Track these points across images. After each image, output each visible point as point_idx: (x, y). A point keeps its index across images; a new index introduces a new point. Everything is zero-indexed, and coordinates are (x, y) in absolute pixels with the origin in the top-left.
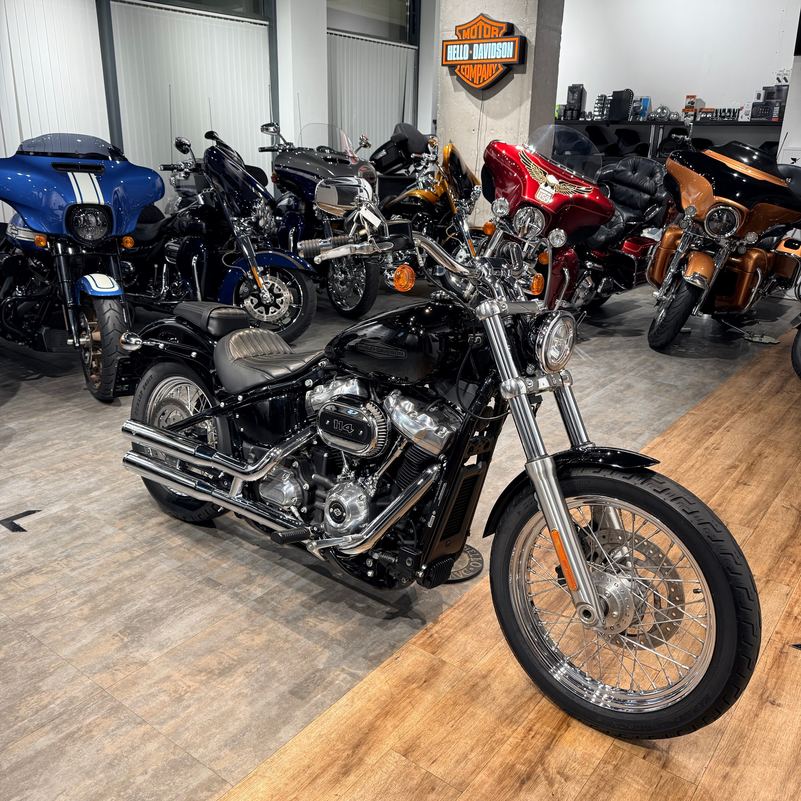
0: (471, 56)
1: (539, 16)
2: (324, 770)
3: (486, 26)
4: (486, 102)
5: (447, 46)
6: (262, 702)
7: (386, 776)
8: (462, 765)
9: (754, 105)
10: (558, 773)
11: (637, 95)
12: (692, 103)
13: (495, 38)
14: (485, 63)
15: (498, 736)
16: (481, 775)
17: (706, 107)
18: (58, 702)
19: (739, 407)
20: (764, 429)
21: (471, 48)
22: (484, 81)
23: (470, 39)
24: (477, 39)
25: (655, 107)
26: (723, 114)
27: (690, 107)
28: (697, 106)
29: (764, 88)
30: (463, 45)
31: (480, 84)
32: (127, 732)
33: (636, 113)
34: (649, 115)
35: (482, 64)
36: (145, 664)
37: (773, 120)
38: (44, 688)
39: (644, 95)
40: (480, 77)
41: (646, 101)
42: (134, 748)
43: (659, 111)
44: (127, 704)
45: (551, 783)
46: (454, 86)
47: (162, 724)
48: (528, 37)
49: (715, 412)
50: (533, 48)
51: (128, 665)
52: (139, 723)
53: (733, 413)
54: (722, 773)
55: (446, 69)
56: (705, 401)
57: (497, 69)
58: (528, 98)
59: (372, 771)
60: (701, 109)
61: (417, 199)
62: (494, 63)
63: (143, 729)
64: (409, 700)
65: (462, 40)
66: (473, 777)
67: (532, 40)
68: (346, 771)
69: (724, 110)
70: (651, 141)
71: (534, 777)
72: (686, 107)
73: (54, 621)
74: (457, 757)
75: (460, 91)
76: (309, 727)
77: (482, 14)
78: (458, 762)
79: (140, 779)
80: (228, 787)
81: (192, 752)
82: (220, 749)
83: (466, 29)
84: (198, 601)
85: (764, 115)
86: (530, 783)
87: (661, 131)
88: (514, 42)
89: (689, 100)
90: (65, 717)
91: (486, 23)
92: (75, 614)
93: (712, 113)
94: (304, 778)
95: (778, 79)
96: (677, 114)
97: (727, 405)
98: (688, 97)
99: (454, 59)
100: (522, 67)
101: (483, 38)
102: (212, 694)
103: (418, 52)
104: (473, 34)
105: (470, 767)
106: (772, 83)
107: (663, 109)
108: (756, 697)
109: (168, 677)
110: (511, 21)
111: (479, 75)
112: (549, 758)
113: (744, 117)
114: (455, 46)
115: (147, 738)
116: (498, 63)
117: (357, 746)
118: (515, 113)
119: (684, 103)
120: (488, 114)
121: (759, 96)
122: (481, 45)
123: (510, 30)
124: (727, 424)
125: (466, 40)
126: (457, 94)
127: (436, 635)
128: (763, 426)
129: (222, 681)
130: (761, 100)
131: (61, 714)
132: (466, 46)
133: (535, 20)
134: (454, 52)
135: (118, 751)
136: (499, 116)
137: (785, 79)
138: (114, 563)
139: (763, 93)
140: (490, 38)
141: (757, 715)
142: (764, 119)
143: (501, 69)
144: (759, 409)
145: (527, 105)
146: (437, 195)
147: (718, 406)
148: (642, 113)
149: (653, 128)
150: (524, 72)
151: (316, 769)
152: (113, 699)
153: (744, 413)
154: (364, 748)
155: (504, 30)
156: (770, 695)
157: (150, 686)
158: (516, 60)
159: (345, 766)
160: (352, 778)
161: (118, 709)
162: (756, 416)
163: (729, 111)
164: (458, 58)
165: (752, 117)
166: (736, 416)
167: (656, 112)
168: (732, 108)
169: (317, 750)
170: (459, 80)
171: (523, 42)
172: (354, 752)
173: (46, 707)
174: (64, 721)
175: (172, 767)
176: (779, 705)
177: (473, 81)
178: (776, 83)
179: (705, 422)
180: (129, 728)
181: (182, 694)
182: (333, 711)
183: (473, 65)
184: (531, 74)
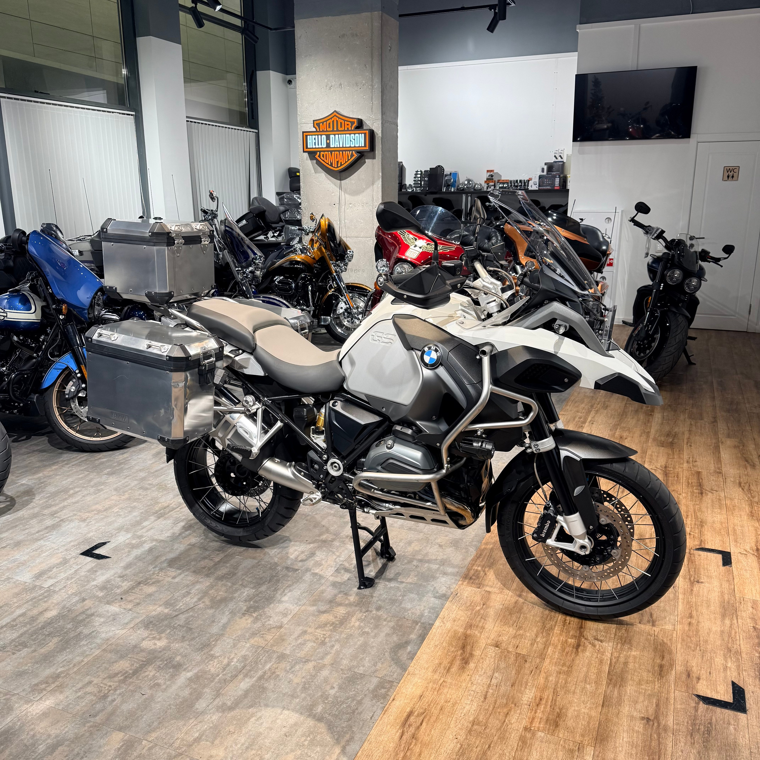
0: (328, 145)
1: (383, 113)
2: (451, 663)
3: (340, 121)
4: (342, 181)
5: (306, 136)
6: (382, 635)
7: (493, 660)
8: (535, 645)
9: (540, 177)
10: (595, 639)
11: (447, 171)
12: (492, 176)
13: (348, 130)
14: (342, 150)
15: (548, 626)
16: (550, 648)
17: (502, 179)
18: (235, 660)
19: (592, 406)
20: (616, 420)
21: (328, 138)
22: (341, 165)
23: (327, 131)
24: (333, 131)
25: (462, 179)
26: (516, 184)
27: (490, 179)
28: (496, 178)
29: (546, 164)
30: (321, 135)
31: (338, 167)
32: (301, 669)
33: (448, 186)
34: (458, 186)
35: (339, 151)
36: (281, 627)
37: (556, 188)
38: (218, 654)
39: (453, 170)
40: (338, 162)
41: (455, 175)
42: (313, 677)
43: (466, 182)
44: (288, 652)
45: (594, 645)
46: (314, 169)
47: (322, 658)
48: (375, 130)
49: (578, 412)
50: (380, 138)
51: (269, 630)
52: (305, 662)
53: (589, 412)
54: (687, 622)
55: (306, 155)
56: (567, 405)
57: (352, 155)
58: (379, 179)
59: (482, 658)
60: (499, 181)
61: (298, 262)
62: (350, 151)
63: (310, 665)
64: (480, 617)
65: (320, 131)
66: (545, 651)
67: (378, 132)
68: (465, 662)
69: (517, 181)
70: (463, 207)
71: (582, 644)
72: (487, 179)
73: (188, 613)
74: (530, 642)
75: (319, 172)
76: (425, 642)
77: (335, 111)
78: (532, 645)
79: (332, 692)
80: (395, 684)
81: (356, 670)
82: (375, 665)
83: (323, 123)
84: (290, 583)
85: (549, 185)
86: (581, 648)
87: (469, 198)
88: (365, 134)
89: (489, 174)
90: (248, 668)
91: (339, 118)
92: (202, 606)
93: (507, 183)
94: (441, 670)
95: (555, 156)
96: (481, 185)
97: (583, 405)
98: (488, 171)
99: (314, 147)
100: (372, 153)
101: (338, 130)
102: (344, 636)
103: (258, 135)
104: (329, 127)
105: (541, 646)
106: (552, 160)
107: (469, 181)
108: (687, 580)
109: (305, 632)
110: (360, 117)
111: (336, 160)
112: (585, 633)
113: (533, 186)
114: (314, 137)
115: (319, 669)
116: (352, 151)
117: (463, 647)
118: (369, 191)
119: (485, 176)
120: (346, 192)
121: (543, 170)
122: (337, 136)
123: (360, 125)
124: (589, 419)
125: (323, 131)
126: (318, 175)
127: (474, 577)
128: (614, 418)
129: (345, 627)
130: (545, 173)
131: (244, 667)
132: (324, 137)
133: (380, 117)
134: (314, 141)
135: (303, 680)
136: (356, 193)
137: (560, 156)
138: (204, 568)
139: (545, 168)
140: (344, 130)
141: (692, 590)
142: (549, 188)
143: (356, 156)
144: (606, 407)
145: (379, 184)
146: (314, 258)
147: (577, 407)
148: (453, 185)
149: (464, 197)
150: (374, 158)
151: (446, 663)
152: (274, 652)
153: (597, 411)
154: (469, 647)
155: (356, 124)
156: (694, 578)
157: (296, 639)
158: (367, 148)
159: (463, 659)
160: (472, 665)
161: (282, 657)
162: (605, 411)
163: (521, 181)
164: (317, 146)
165: (539, 186)
166: (593, 413)
167: (463, 184)
168: (523, 179)
169: (439, 653)
170: (319, 163)
171: (372, 134)
172: (464, 651)
173: (228, 665)
174: (250, 671)
175: (349, 681)
176: (702, 583)
177: (331, 165)
178: (554, 159)
179: (574, 420)
180: (301, 666)
181: (323, 639)
182: (434, 631)
183: (331, 152)
184: (380, 159)
